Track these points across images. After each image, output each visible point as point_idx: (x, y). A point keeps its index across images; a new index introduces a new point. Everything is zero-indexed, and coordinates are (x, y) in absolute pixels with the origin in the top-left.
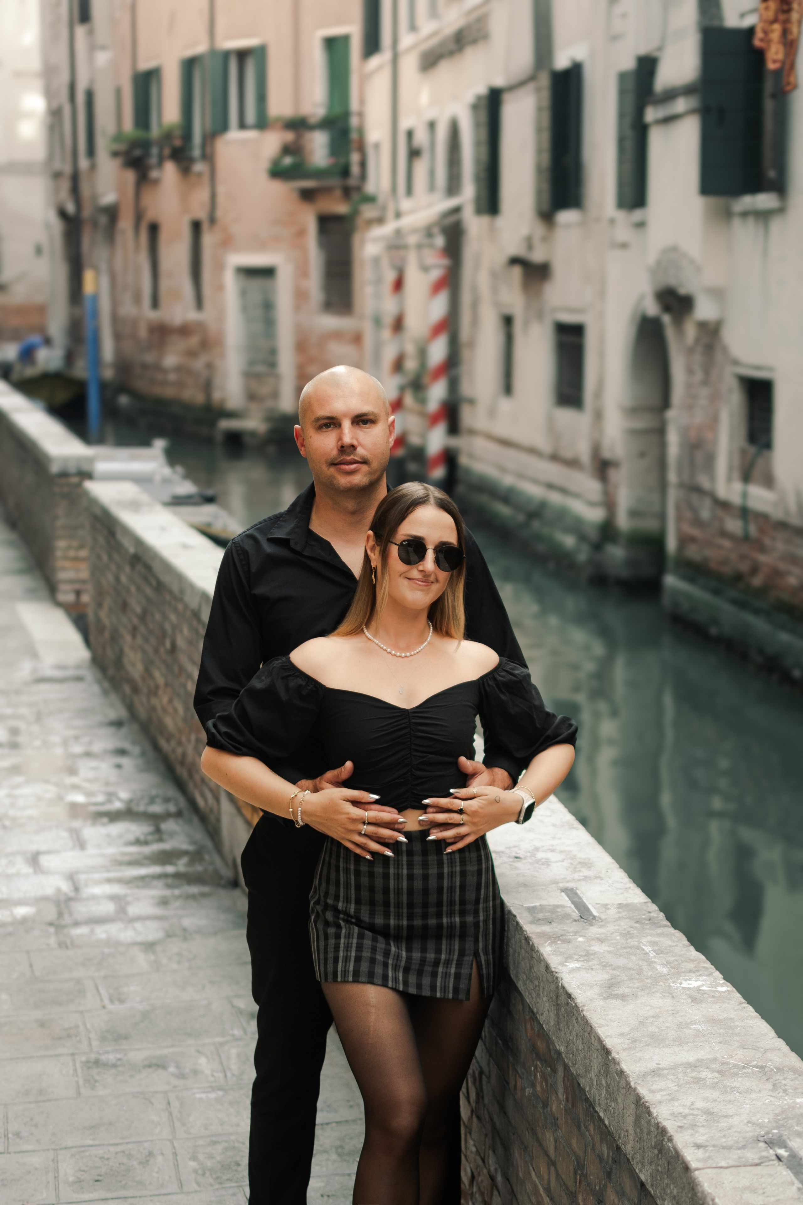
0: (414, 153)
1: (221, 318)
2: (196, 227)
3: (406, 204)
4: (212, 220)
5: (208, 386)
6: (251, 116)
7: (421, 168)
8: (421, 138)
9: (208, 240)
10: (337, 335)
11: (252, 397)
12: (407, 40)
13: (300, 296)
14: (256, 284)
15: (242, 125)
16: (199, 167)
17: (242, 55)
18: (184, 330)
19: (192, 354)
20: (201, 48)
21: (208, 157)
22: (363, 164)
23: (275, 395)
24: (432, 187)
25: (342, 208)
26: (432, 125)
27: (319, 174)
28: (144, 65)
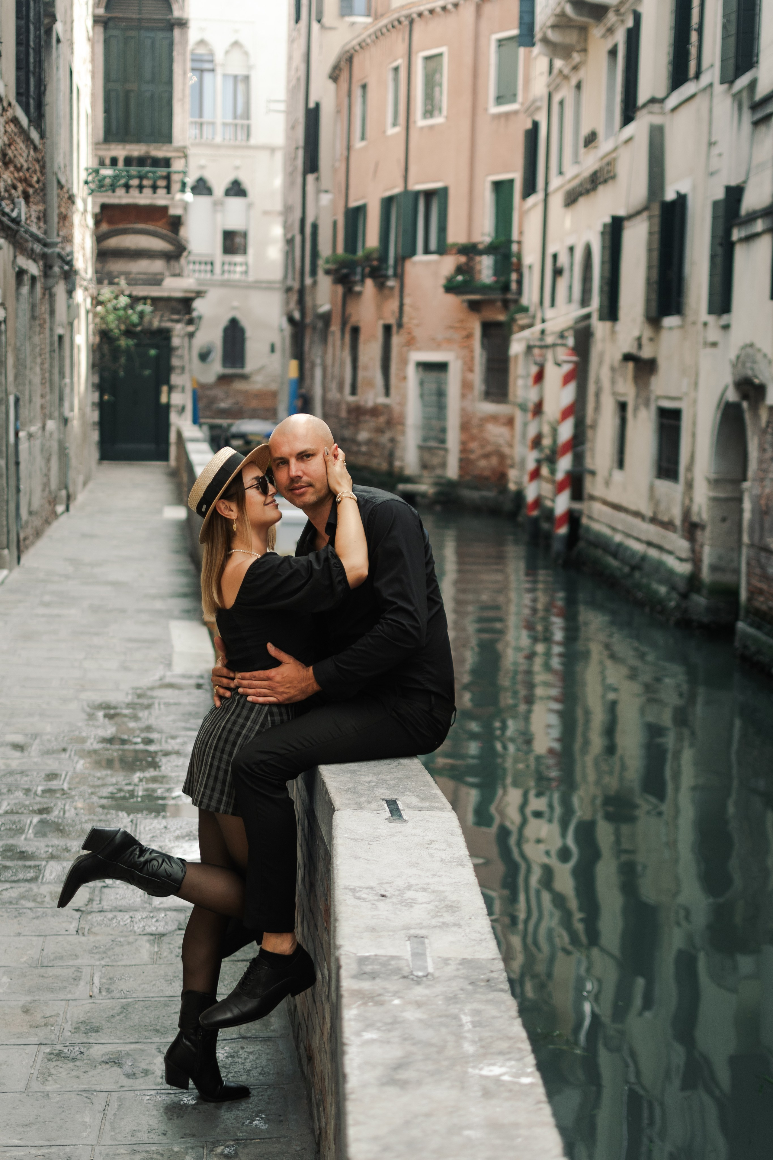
0: (558, 272)
1: (403, 404)
2: (387, 329)
3: (549, 313)
4: (400, 325)
5: (391, 457)
6: (433, 245)
7: (562, 284)
8: (563, 260)
9: (396, 340)
10: (494, 418)
11: (424, 466)
12: (555, 182)
13: (466, 386)
14: (432, 376)
15: (427, 251)
16: (391, 283)
17: (429, 195)
18: (375, 411)
19: (380, 431)
20: (397, 190)
21: (400, 276)
22: (520, 282)
23: (444, 465)
24: (570, 300)
25: (502, 317)
26: (571, 249)
27: (485, 289)
28: (353, 204)
